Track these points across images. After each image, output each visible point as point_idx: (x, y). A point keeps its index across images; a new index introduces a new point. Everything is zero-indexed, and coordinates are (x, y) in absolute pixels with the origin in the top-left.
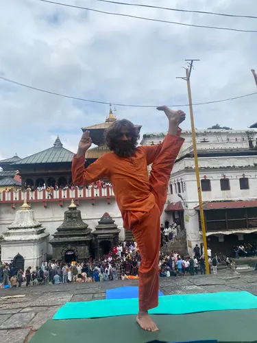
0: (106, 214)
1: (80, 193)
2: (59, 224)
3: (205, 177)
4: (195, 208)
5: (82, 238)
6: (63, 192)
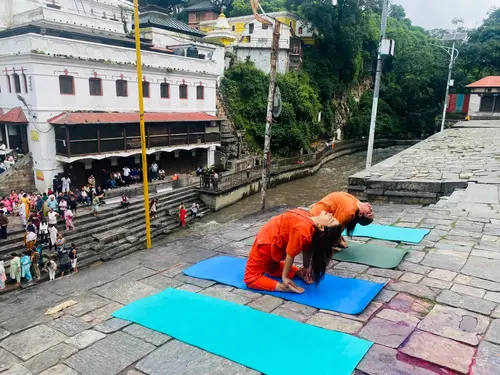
3: (66, 71)
4: (48, 121)
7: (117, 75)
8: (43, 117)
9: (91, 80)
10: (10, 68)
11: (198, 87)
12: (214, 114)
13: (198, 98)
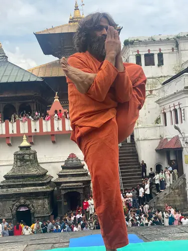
0: (72, 156)
1: (35, 126)
2: (7, 170)
5: (40, 189)
6: (10, 124)
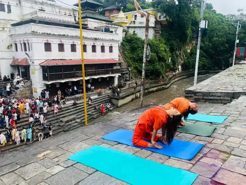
3: (47, 41)
4: (39, 64)
7: (71, 42)
8: (37, 63)
9: (59, 44)
10: (22, 40)
11: (110, 47)
12: (118, 60)
13: (110, 52)
